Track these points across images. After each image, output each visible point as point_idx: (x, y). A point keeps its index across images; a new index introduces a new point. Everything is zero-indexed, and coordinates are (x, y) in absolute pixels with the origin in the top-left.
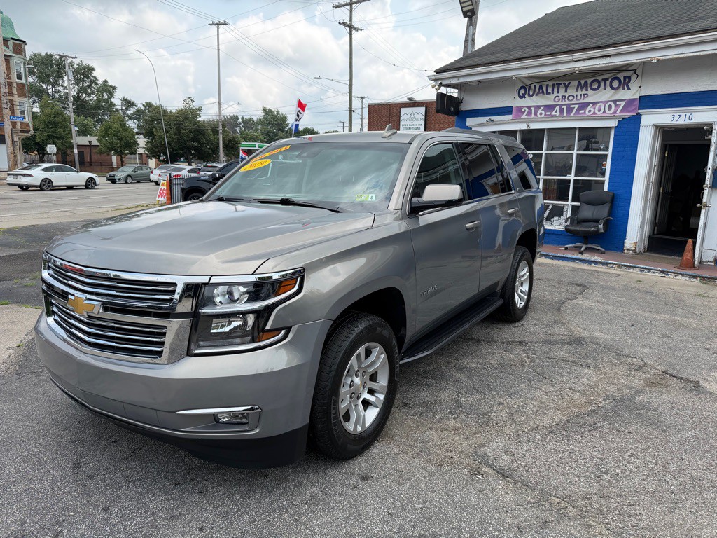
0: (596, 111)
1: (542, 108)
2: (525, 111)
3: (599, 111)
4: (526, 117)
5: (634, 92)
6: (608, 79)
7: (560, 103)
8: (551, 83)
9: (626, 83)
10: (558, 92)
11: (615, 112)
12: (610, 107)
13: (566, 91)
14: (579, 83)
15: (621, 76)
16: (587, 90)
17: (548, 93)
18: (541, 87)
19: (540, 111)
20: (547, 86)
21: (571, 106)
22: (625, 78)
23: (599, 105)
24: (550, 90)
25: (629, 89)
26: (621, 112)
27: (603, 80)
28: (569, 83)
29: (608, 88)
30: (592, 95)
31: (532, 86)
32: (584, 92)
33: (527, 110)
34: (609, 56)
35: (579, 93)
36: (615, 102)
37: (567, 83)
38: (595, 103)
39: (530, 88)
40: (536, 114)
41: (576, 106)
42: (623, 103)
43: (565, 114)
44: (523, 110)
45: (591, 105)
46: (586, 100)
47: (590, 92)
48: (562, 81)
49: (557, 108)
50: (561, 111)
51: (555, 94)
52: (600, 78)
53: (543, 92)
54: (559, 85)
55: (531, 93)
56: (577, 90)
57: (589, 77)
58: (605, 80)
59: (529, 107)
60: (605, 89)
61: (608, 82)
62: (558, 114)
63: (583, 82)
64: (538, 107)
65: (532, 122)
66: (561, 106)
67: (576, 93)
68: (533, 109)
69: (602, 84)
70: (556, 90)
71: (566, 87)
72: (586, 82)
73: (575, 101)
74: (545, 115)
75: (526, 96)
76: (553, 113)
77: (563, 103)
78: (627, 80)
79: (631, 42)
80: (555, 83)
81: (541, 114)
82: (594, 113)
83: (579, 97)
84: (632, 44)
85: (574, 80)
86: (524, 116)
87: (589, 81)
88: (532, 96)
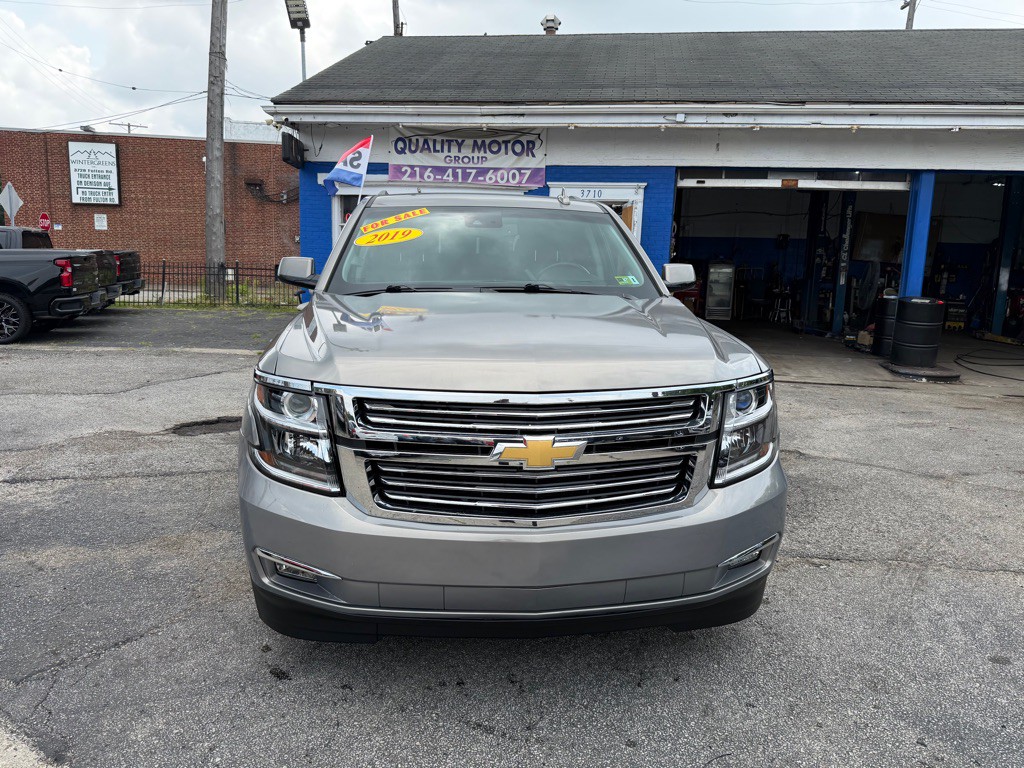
0: (499, 180)
1: (430, 169)
2: (406, 171)
3: (502, 179)
4: (409, 179)
5: (539, 160)
6: (509, 142)
7: (452, 165)
8: (439, 138)
9: (529, 149)
10: (449, 151)
11: (520, 182)
12: (514, 176)
13: (459, 151)
14: (475, 142)
15: (524, 139)
16: (485, 152)
17: (435, 151)
18: (426, 142)
19: (427, 173)
20: (435, 141)
21: (468, 171)
22: (528, 142)
23: (501, 171)
24: (438, 147)
25: (533, 156)
26: (527, 181)
27: (504, 142)
28: (463, 141)
29: (510, 152)
30: (492, 159)
31: (414, 139)
32: (482, 154)
33: (409, 170)
34: (523, 115)
35: (476, 154)
36: (519, 170)
37: (460, 141)
38: (496, 170)
39: (410, 141)
40: (422, 176)
41: (474, 171)
42: (528, 172)
43: (460, 180)
44: (403, 170)
45: (492, 171)
46: (486, 165)
47: (489, 155)
48: (454, 137)
49: (450, 171)
50: (455, 175)
51: (446, 153)
52: (500, 139)
53: (429, 148)
54: (449, 142)
55: (413, 148)
56: (473, 151)
57: (487, 137)
58: (506, 143)
59: (412, 167)
60: (507, 153)
61: (510, 145)
62: (451, 179)
63: (479, 142)
64: (424, 168)
65: (424, 187)
66: (454, 169)
67: (473, 155)
68: (417, 169)
69: (503, 147)
70: (446, 147)
71: (460, 146)
72: (483, 142)
73: (471, 165)
74: (435, 178)
75: (407, 151)
76: (445, 178)
77: (457, 165)
78: (531, 146)
79: (546, 102)
80: (445, 138)
81: (429, 177)
82: (496, 181)
83: (476, 160)
84: (547, 104)
85: (469, 137)
86: (405, 178)
87: (488, 141)
88: (415, 152)
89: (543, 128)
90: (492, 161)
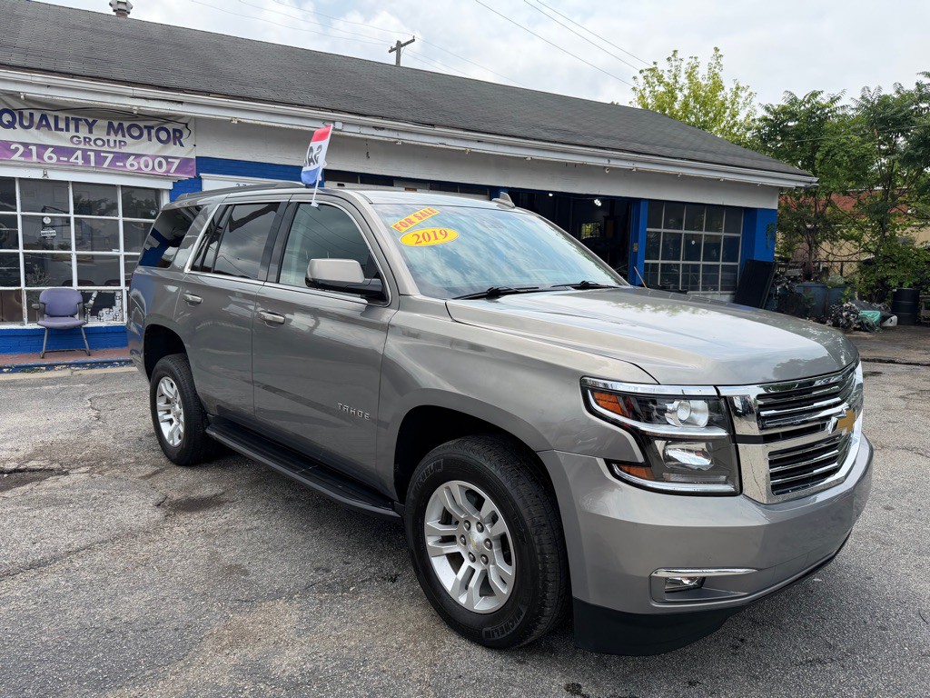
0: (143, 167)
1: (51, 149)
2: (17, 149)
3: (147, 166)
4: (22, 159)
5: (189, 149)
6: (152, 128)
7: (82, 146)
8: (62, 115)
9: (176, 137)
10: (77, 130)
11: (168, 171)
12: (160, 164)
13: (91, 132)
14: (110, 125)
15: (170, 127)
16: (124, 136)
17: (57, 128)
18: (44, 117)
19: (48, 153)
20: (56, 119)
21: (102, 154)
22: (175, 130)
23: (144, 158)
24: (62, 125)
25: (181, 145)
26: (176, 171)
27: (146, 127)
28: (94, 122)
29: (154, 139)
30: (133, 144)
31: (26, 113)
32: (119, 137)
33: (22, 149)
34: (181, 103)
35: (112, 138)
36: (166, 158)
37: (90, 120)
38: (138, 156)
39: (21, 115)
40: (40, 156)
41: (111, 156)
42: (177, 162)
43: (93, 164)
44: (13, 147)
45: (132, 157)
46: (125, 150)
47: (128, 139)
48: (82, 116)
49: (79, 153)
50: (86, 159)
51: (72, 132)
52: (142, 124)
53: (48, 125)
54: (77, 121)
55: (26, 123)
56: (108, 134)
57: (126, 120)
58: (149, 128)
59: (26, 145)
60: (150, 140)
61: (153, 132)
62: (80, 162)
63: (116, 124)
64: (43, 147)
65: (52, 169)
66: (85, 151)
67: (108, 137)
68: (34, 149)
69: (145, 132)
70: (72, 127)
71: (91, 126)
72: (121, 125)
73: (106, 148)
74: (58, 160)
75: (17, 125)
76: (72, 160)
77: (87, 147)
78: (178, 135)
79: (208, 93)
80: (70, 116)
81: (50, 158)
82: (140, 168)
83: (112, 144)
84: (209, 96)
85: (105, 118)
86: (16, 157)
87: (126, 124)
88: (29, 127)
89: (192, 117)
90: (132, 147)
